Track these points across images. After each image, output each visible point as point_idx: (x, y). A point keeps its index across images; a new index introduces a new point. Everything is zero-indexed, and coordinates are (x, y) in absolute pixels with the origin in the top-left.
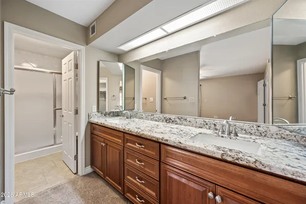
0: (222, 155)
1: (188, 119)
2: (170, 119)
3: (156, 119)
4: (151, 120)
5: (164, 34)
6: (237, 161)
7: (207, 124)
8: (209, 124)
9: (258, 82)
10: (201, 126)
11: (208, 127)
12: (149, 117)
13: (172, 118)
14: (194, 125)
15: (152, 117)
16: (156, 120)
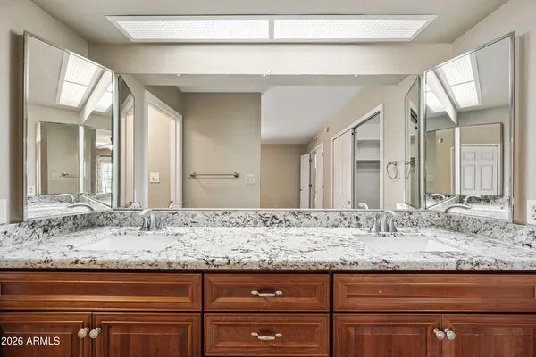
0: (458, 264)
1: (313, 214)
2: (274, 217)
3: (238, 220)
4: (224, 224)
5: (265, 37)
6: (476, 268)
7: (345, 219)
8: (349, 218)
9: (302, 157)
10: (336, 223)
11: (347, 224)
12: (218, 219)
13: (278, 216)
14: (325, 223)
15: (226, 218)
16: (238, 224)
